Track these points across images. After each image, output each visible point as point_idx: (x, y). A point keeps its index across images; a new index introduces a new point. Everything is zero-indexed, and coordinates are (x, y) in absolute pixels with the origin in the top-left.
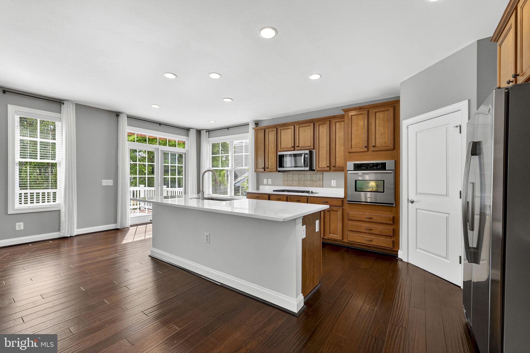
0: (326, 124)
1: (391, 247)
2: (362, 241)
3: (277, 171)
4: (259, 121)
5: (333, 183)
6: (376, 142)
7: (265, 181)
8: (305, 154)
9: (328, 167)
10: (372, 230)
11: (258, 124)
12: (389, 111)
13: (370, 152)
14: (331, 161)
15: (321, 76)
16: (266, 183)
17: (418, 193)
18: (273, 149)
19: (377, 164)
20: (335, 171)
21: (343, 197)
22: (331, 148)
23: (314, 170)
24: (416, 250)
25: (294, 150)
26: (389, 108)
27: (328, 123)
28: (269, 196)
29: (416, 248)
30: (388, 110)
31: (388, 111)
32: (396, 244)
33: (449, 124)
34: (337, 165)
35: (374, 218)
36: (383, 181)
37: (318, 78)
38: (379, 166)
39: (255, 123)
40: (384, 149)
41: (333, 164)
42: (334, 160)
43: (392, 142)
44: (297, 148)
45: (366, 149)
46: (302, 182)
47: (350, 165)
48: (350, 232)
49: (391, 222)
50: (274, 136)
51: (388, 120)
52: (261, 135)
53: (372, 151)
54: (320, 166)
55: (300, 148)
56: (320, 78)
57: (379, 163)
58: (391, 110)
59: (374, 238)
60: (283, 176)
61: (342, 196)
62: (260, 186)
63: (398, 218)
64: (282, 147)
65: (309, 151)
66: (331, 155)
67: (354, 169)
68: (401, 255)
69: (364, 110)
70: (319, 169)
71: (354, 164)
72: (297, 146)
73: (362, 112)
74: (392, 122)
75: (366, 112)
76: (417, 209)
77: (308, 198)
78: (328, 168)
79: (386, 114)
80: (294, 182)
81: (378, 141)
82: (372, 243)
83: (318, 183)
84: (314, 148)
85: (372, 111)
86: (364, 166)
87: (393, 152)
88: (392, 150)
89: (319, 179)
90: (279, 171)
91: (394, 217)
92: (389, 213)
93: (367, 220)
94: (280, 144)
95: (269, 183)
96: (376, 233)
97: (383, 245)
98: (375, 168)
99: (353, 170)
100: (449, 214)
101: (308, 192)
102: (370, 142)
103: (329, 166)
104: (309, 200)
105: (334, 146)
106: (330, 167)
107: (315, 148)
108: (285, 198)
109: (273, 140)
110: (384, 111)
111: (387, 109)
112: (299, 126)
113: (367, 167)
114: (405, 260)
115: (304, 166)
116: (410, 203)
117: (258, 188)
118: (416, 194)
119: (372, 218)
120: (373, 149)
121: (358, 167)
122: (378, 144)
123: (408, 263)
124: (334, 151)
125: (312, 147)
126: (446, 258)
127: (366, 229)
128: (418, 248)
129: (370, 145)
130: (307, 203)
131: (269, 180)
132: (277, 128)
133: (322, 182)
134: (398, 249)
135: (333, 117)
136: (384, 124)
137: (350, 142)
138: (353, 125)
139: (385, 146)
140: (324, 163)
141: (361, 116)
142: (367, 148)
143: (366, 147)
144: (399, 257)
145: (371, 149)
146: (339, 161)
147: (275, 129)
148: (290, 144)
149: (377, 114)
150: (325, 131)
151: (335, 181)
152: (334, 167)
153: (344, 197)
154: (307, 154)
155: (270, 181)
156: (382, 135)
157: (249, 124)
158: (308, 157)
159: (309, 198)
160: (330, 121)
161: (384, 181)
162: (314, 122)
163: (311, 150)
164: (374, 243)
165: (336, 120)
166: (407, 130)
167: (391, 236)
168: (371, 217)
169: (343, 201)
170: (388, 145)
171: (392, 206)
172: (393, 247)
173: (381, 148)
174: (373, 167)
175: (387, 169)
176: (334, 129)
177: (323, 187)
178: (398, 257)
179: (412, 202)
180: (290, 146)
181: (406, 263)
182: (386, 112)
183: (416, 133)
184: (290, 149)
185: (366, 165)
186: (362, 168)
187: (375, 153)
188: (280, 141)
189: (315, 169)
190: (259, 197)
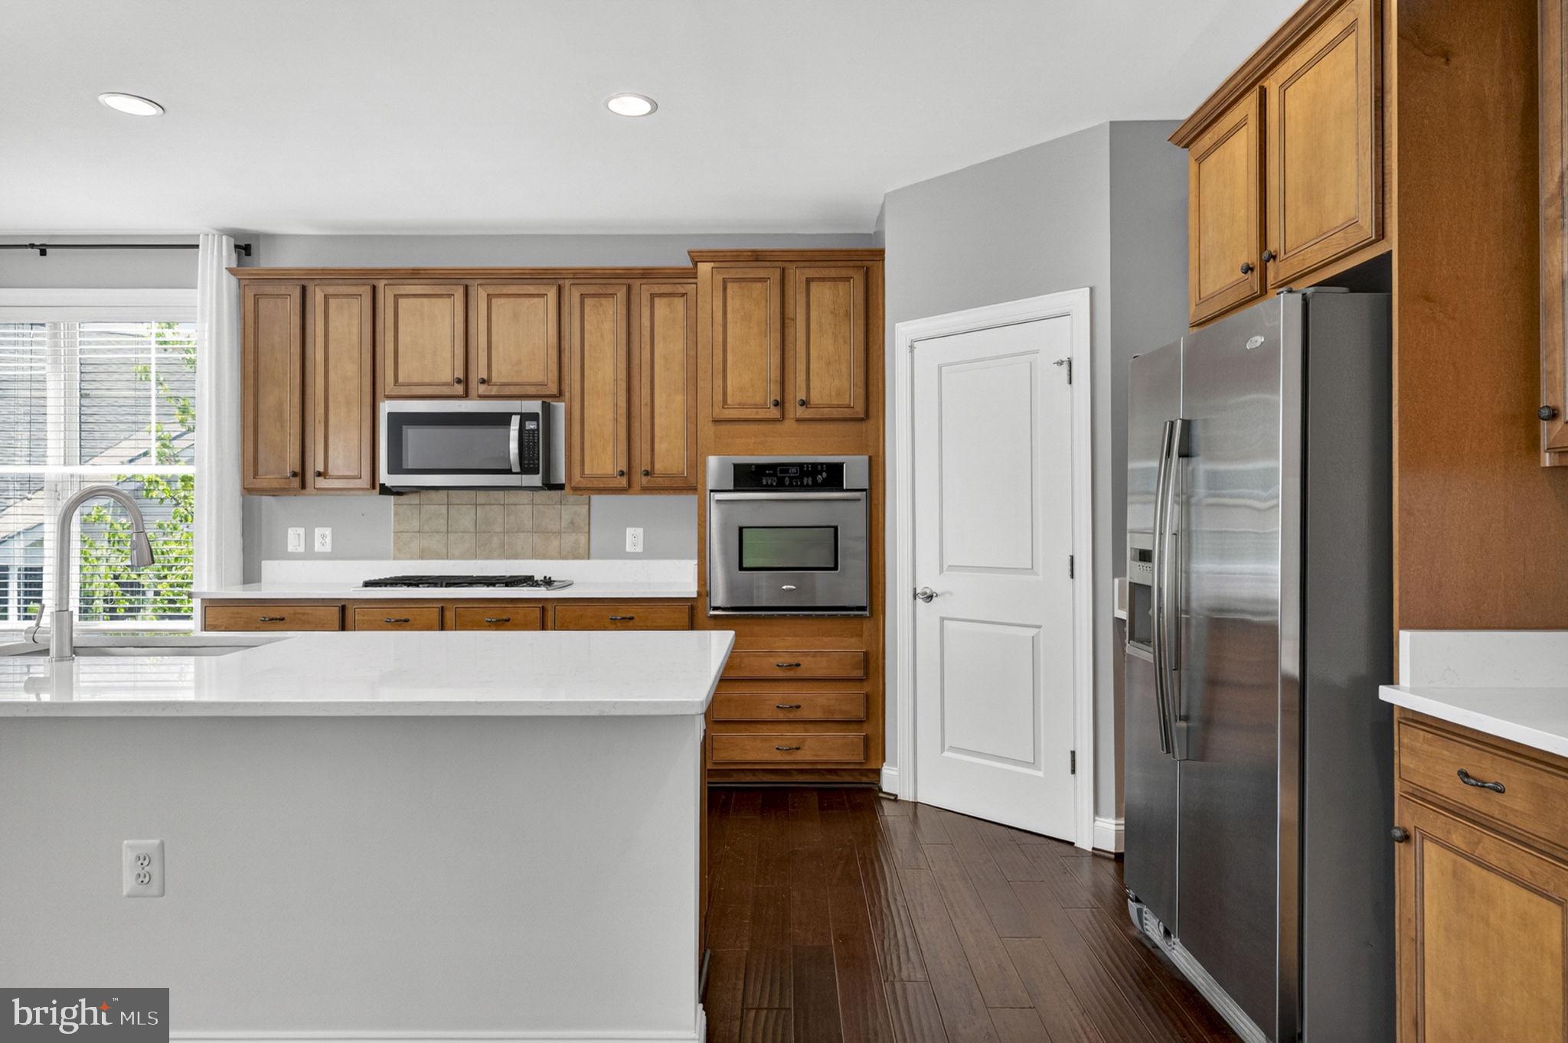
0: (612, 295)
1: (861, 758)
2: (766, 757)
3: (373, 487)
4: (257, 236)
5: (634, 538)
6: (811, 387)
7: (295, 538)
8: (525, 417)
9: (622, 474)
10: (798, 707)
11: (253, 251)
12: (852, 281)
13: (789, 424)
14: (636, 452)
15: (655, 107)
16: (301, 549)
17: (945, 567)
18: (356, 382)
19: (814, 465)
20: (646, 490)
21: (695, 596)
22: (635, 399)
23: (561, 487)
24: (943, 754)
25: (466, 395)
26: (851, 272)
27: (622, 293)
28: (343, 609)
29: (943, 750)
30: (848, 279)
31: (847, 283)
32: (874, 747)
33: (1037, 352)
34: (659, 467)
35: (805, 662)
36: (833, 529)
37: (638, 114)
38: (821, 475)
39: (237, 247)
40: (836, 413)
41: (642, 462)
42: (646, 447)
43: (861, 391)
44: (483, 389)
45: (775, 413)
46: (496, 541)
47: (716, 469)
48: (722, 727)
49: (859, 673)
50: (356, 322)
51: (847, 314)
52: (283, 312)
53: (798, 420)
54: (587, 472)
55: (494, 391)
56: (647, 114)
57: (822, 464)
58: (858, 279)
59: (803, 740)
60: (396, 514)
61: (690, 589)
62: (263, 562)
63: (881, 656)
64: (401, 380)
65: (543, 402)
66: (636, 425)
67: (735, 486)
68: (893, 779)
69: (768, 264)
70: (584, 483)
71: (736, 467)
72: (483, 381)
73: (762, 273)
74: (861, 322)
75: (776, 275)
76: (942, 619)
77: (546, 606)
78: (624, 481)
79: (841, 294)
80: (452, 537)
81: (815, 383)
82: (799, 756)
83: (569, 540)
84: (559, 395)
85: (797, 276)
86: (769, 475)
87: (863, 426)
88: (862, 420)
89: (572, 523)
90: (385, 490)
91: (866, 654)
92: (853, 640)
93: (780, 674)
94: (390, 362)
95: (318, 548)
96: (812, 717)
97: (836, 756)
98: (807, 484)
99: (732, 488)
100: (1039, 627)
101: (528, 581)
102: (789, 386)
103: (625, 469)
104: (550, 614)
105: (646, 391)
106: (627, 473)
107: (567, 395)
108: (435, 614)
109: (355, 339)
110: (834, 279)
111: (844, 273)
112: (491, 290)
113: (779, 478)
114: (906, 795)
115: (518, 470)
116: (919, 601)
117: (250, 575)
118: (941, 571)
119: (798, 665)
120: (801, 412)
121: (748, 477)
122: (815, 398)
123: (916, 804)
124: (646, 411)
125: (554, 390)
126: (1034, 764)
127: (778, 707)
128: (946, 748)
129: (789, 397)
130: (543, 628)
131: (318, 531)
132: (374, 289)
133: (583, 539)
134: (880, 761)
135: (642, 274)
136: (835, 327)
137: (719, 382)
138: (729, 316)
139: (838, 406)
140: (604, 460)
141: (759, 285)
142: (779, 407)
143: (776, 404)
144: (885, 789)
145: (795, 411)
146: (669, 455)
147: (366, 291)
148: (446, 370)
149: (814, 286)
150: (608, 326)
151: (640, 531)
152: (647, 473)
153: (699, 593)
154: (533, 417)
155: (323, 536)
156: (828, 364)
157: (197, 246)
158: (538, 429)
159: (549, 607)
160: (629, 288)
161: (836, 528)
162: (561, 282)
163: (546, 400)
164: (806, 755)
165: (656, 289)
166: (909, 355)
167: (859, 721)
168: (794, 661)
169: (692, 609)
170: (846, 402)
171: (861, 615)
172: (867, 756)
173: (826, 412)
174: (801, 477)
175: (845, 487)
176: (646, 322)
177: (589, 559)
178: (881, 790)
179: (930, 598)
180: (447, 376)
181: (911, 806)
182: (841, 285)
183: (940, 368)
184: (446, 391)
185: (775, 472)
186: (764, 482)
187: (804, 427)
188: (390, 347)
189: (564, 482)
190: (283, 619)
